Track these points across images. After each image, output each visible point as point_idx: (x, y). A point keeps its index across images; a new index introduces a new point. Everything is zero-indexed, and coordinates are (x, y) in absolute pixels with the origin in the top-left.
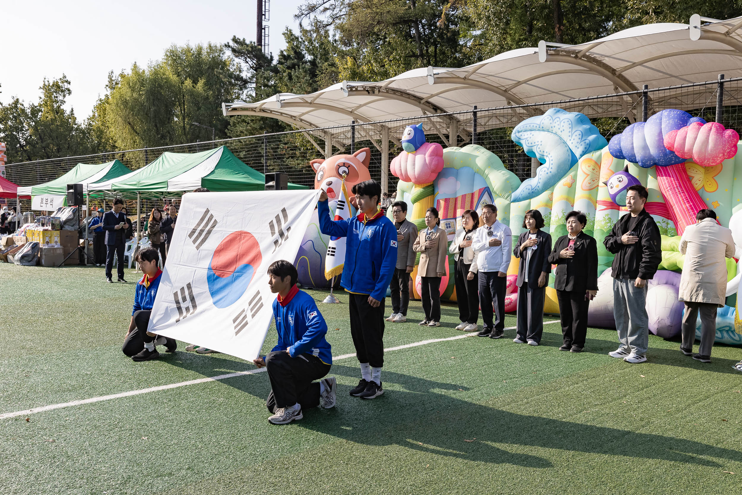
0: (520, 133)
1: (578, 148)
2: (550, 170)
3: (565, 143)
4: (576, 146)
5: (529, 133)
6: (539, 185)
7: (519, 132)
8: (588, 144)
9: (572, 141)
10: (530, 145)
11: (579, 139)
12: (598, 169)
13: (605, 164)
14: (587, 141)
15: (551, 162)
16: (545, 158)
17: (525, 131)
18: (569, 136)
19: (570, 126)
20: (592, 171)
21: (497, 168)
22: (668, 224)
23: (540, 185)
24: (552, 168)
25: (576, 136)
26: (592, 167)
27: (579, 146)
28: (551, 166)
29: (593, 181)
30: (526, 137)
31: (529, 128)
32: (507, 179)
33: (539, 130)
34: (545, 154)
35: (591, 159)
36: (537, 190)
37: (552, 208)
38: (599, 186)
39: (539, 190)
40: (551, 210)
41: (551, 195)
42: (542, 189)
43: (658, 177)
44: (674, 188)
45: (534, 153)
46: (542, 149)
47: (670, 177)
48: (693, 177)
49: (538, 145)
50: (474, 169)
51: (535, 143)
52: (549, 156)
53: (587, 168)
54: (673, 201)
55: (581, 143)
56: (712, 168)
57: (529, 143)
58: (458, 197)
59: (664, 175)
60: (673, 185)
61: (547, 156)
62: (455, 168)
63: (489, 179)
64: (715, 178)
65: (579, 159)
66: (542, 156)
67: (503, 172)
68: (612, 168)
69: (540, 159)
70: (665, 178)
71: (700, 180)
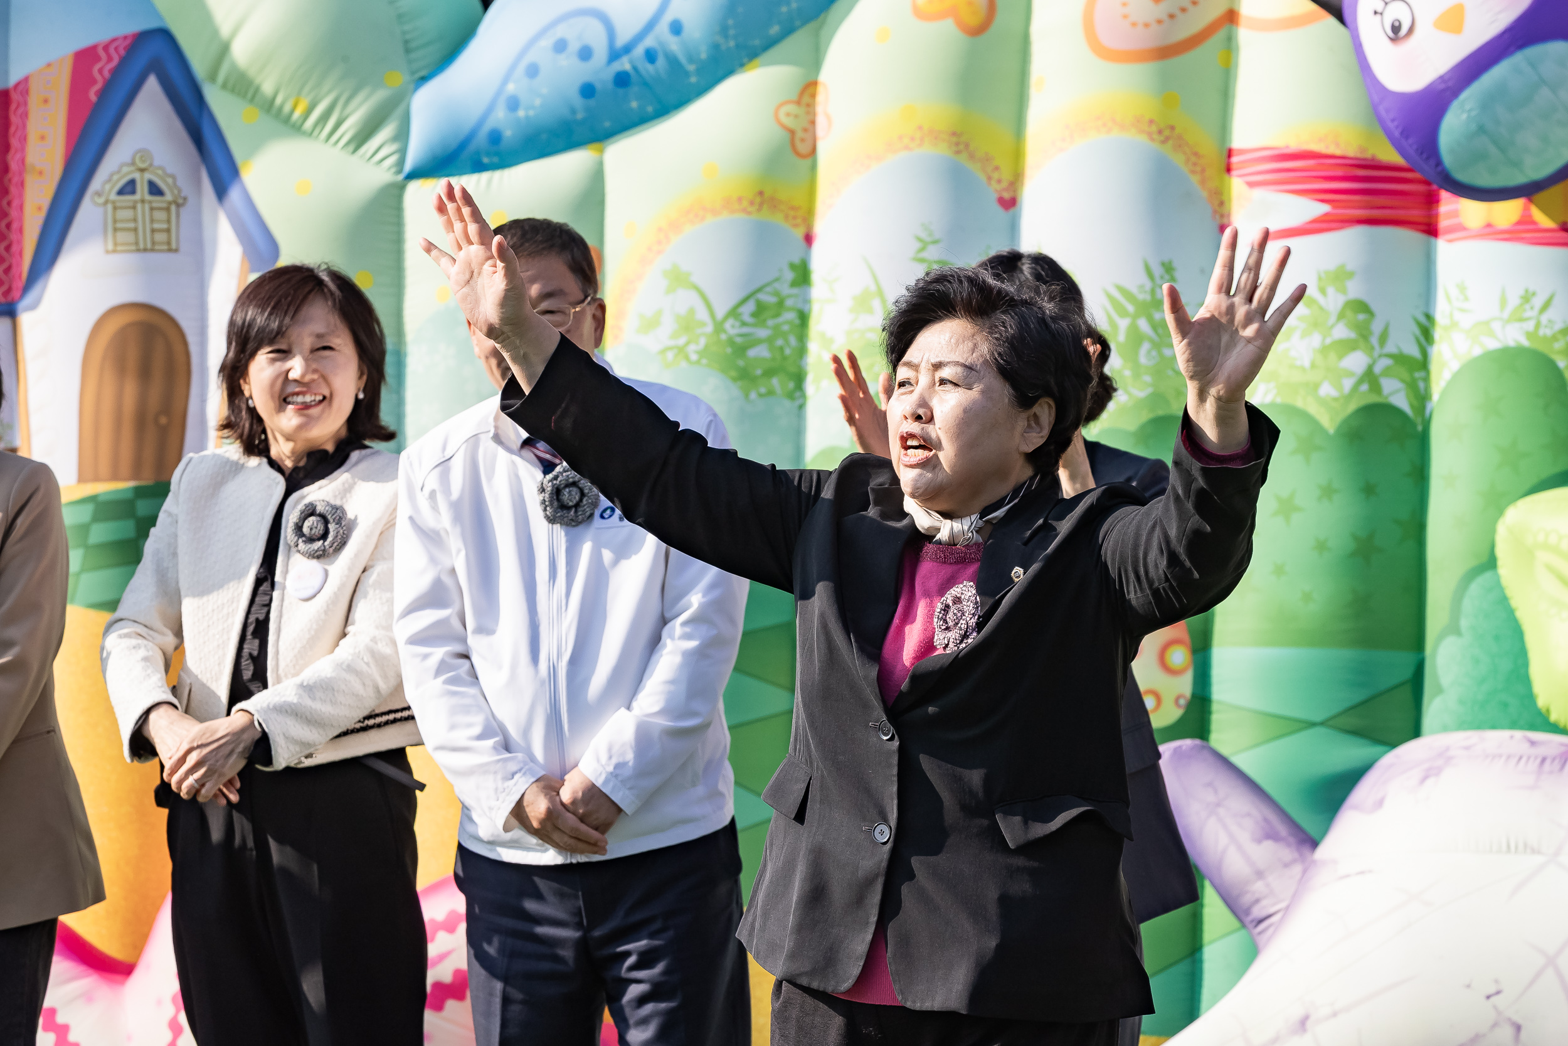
6: (678, 9)
23: (695, 16)
36: (661, 62)
37: (820, 228)
38: (1242, 21)
39: (683, 59)
40: (809, 239)
41: (798, 103)
42: (716, 47)
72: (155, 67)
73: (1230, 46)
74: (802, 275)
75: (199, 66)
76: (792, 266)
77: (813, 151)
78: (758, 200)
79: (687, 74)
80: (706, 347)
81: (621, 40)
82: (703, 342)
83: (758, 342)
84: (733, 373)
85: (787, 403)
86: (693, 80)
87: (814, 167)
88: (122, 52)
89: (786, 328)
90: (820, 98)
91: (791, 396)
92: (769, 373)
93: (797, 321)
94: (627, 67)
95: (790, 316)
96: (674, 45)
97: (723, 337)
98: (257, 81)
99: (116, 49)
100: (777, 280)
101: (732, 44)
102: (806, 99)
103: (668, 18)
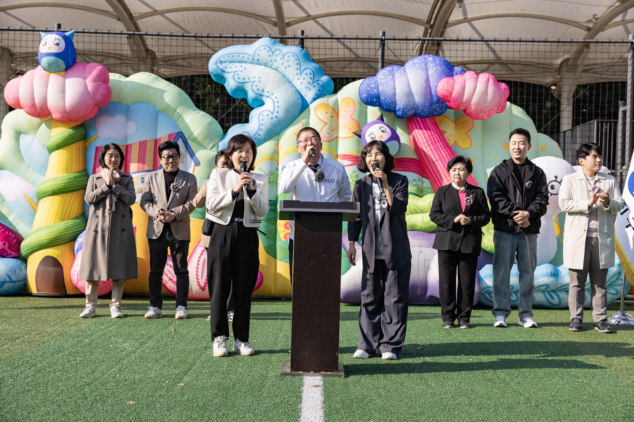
0: (224, 65)
1: (310, 90)
2: (276, 113)
3: (290, 82)
4: (307, 88)
5: (237, 64)
6: (260, 132)
7: (221, 62)
8: (321, 86)
10: (242, 81)
11: (311, 78)
12: (336, 117)
13: (345, 111)
14: (320, 83)
15: (277, 105)
16: (264, 99)
17: (231, 62)
18: (297, 74)
19: (298, 62)
20: (330, 118)
21: (191, 108)
22: (423, 182)
23: (262, 133)
24: (278, 112)
25: (306, 74)
26: (329, 114)
27: (312, 87)
28: (277, 109)
29: (333, 131)
30: (234, 69)
31: (236, 58)
32: (210, 124)
33: (251, 63)
34: (265, 94)
35: (327, 105)
36: (257, 139)
37: (280, 163)
38: (339, 138)
40: (278, 165)
41: (276, 146)
42: (265, 138)
43: (414, 129)
44: (436, 142)
45: (245, 93)
46: (260, 86)
47: (430, 130)
48: (445, 132)
49: (254, 82)
50: (158, 107)
51: (249, 78)
52: (271, 96)
53: (325, 114)
54: (435, 157)
55: (313, 85)
56: (464, 123)
57: (239, 78)
58: (131, 145)
59: (422, 127)
60: (434, 139)
61: (268, 97)
62: (124, 103)
63: (184, 121)
64: (468, 134)
65: (311, 103)
66: (259, 96)
67: (202, 113)
68: (355, 116)
69: (255, 100)
70: (424, 131)
71: (452, 136)
72: (181, 137)
73: (337, 141)
74: (277, 169)
75: (187, 137)
77: (278, 152)
78: (271, 159)
83: (272, 178)
86: (261, 142)
87: (278, 155)
88: (176, 135)
89: (275, 176)
90: (279, 145)
92: (273, 183)
96: (259, 137)
98: (197, 139)
99: (174, 134)
100: (274, 170)
101: (267, 137)
103: (258, 133)
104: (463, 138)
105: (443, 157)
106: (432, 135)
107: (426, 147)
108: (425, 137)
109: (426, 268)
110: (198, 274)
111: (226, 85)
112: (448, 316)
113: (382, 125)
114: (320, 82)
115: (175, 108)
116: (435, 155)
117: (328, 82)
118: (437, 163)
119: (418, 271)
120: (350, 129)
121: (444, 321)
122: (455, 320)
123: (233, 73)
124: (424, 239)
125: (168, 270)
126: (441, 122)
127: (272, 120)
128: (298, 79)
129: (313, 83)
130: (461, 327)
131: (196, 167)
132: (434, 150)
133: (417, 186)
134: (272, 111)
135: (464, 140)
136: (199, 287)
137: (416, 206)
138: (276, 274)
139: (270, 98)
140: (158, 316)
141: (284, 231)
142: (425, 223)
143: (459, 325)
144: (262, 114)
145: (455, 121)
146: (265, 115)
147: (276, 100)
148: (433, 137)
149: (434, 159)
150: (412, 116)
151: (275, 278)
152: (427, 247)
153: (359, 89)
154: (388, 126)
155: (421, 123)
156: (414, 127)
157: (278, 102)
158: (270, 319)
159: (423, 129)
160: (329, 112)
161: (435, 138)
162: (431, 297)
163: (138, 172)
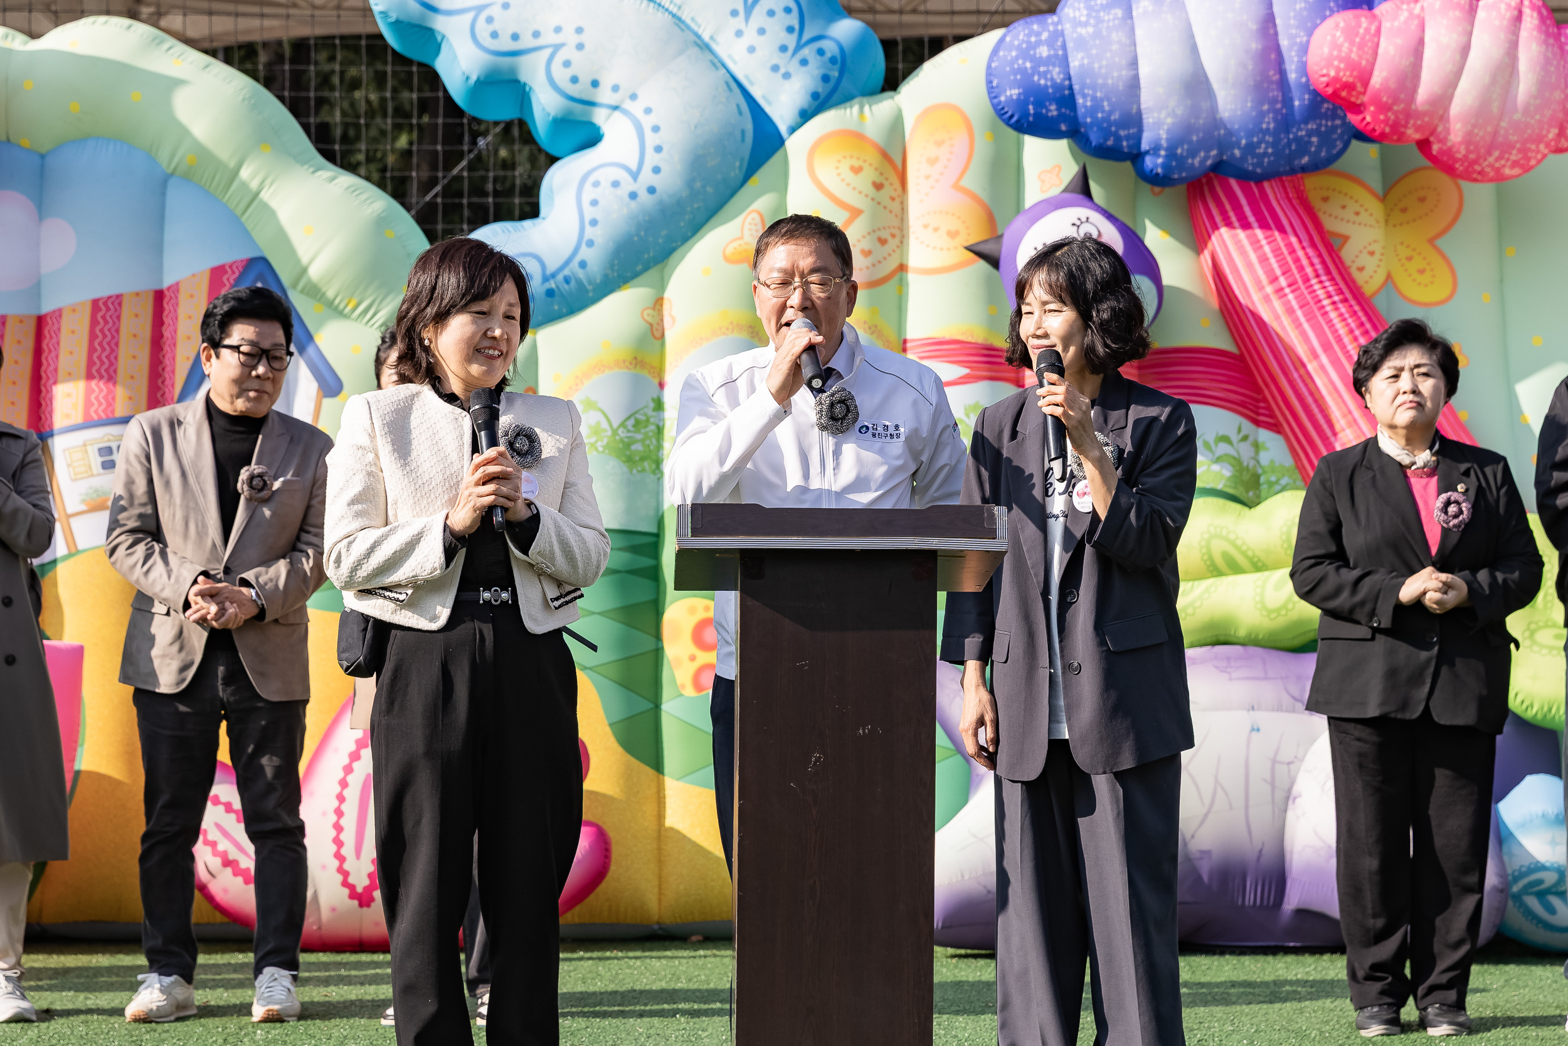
1: (787, 76)
2: (647, 178)
3: (705, 47)
4: (775, 68)
6: (585, 253)
8: (833, 60)
9: (750, 36)
10: (508, 45)
11: (790, 30)
12: (897, 185)
13: (932, 161)
14: (830, 47)
15: (651, 140)
16: (600, 117)
18: (734, 13)
20: (871, 190)
21: (300, 160)
22: (1256, 446)
23: (594, 258)
24: (656, 170)
25: (771, 13)
26: (869, 175)
27: (794, 66)
28: (651, 159)
29: (883, 242)
32: (381, 222)
34: (604, 95)
35: (858, 136)
36: (573, 283)
37: (668, 378)
38: (910, 270)
39: (585, 282)
40: (661, 385)
41: (654, 309)
42: (606, 276)
43: (1216, 227)
44: (1306, 280)
45: (521, 93)
46: (582, 66)
47: (1282, 230)
48: (1346, 238)
49: (557, 47)
50: (163, 157)
51: (536, 34)
52: (628, 105)
53: (849, 176)
54: (1306, 339)
55: (800, 56)
56: (1422, 200)
57: (494, 35)
58: (58, 314)
59: (1251, 219)
60: (1301, 269)
61: (616, 108)
62: (25, 143)
63: (272, 214)
64: (1439, 243)
65: (793, 130)
66: (578, 107)
67: (347, 179)
68: (974, 181)
69: (562, 123)
70: (1259, 233)
71: (1372, 253)
73: (903, 285)
74: (659, 405)
75: (286, 279)
76: (653, 400)
77: (663, 335)
78: (634, 362)
79: (587, 291)
80: (608, 443)
81: (549, 271)
82: (605, 441)
83: (636, 441)
84: (624, 459)
85: (652, 477)
86: (591, 294)
87: (663, 345)
88: (241, 269)
89: (651, 434)
90: (666, 306)
91: (654, 473)
92: (643, 459)
93: (656, 431)
94: (553, 286)
95: (652, 427)
96: (581, 274)
97: (618, 438)
98: (324, 290)
99: (237, 267)
100: (646, 407)
101: (615, 274)
102: (657, 307)
103: (578, 258)
104: (1418, 263)
105: (1339, 339)
106: (1292, 251)
107: (1267, 298)
108: (1263, 260)
109: (1280, 795)
110: (342, 837)
111: (442, 66)
112: (1378, 986)
113: (1083, 212)
114: (826, 44)
115: (232, 164)
116: (1304, 335)
117: (860, 44)
118: (1310, 367)
119: (1247, 807)
120: (953, 235)
121: (1360, 1008)
122: (1403, 1004)
123: (470, 16)
124: (1266, 678)
125: (218, 826)
126: (1325, 199)
127: (633, 204)
128: (739, 34)
129: (799, 47)
130: (1432, 1031)
131: (327, 402)
132: (1299, 313)
133: (1236, 463)
134: (634, 167)
135: (1422, 272)
136: (346, 891)
137: (1233, 543)
138: (662, 834)
139: (626, 113)
140: (180, 1013)
141: (693, 658)
142: (1270, 612)
143: (1423, 1024)
144: (592, 179)
145: (1386, 194)
146: (606, 184)
147: (647, 122)
148: (1297, 260)
149: (1301, 351)
150: (1206, 175)
151: (659, 849)
152: (1279, 708)
153: (989, 67)
154: (1110, 217)
155: (1243, 201)
156: (1218, 219)
157: (656, 129)
158: (641, 1015)
159: (1255, 224)
160: (866, 166)
161: (1305, 262)
162: (1303, 914)
163: (88, 424)
